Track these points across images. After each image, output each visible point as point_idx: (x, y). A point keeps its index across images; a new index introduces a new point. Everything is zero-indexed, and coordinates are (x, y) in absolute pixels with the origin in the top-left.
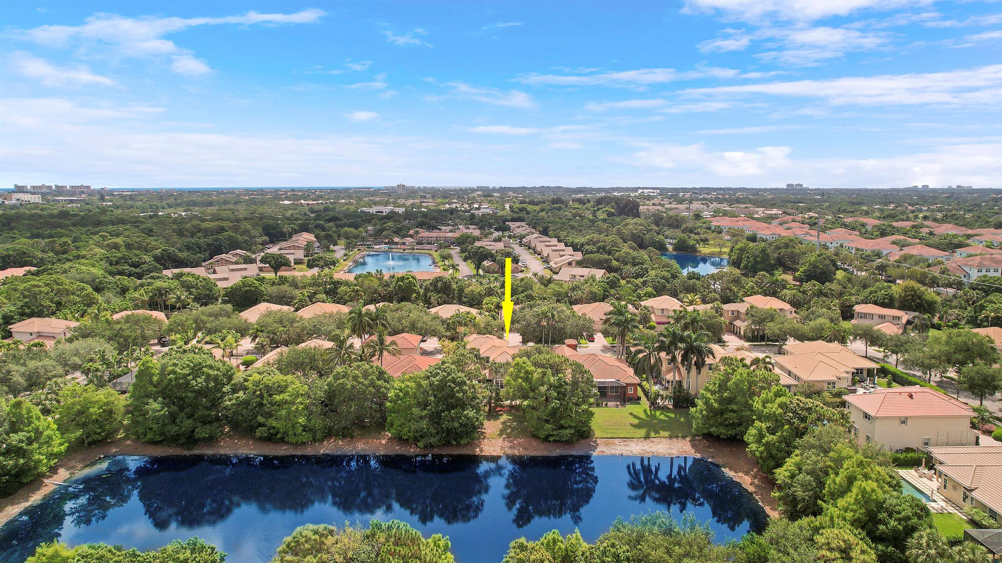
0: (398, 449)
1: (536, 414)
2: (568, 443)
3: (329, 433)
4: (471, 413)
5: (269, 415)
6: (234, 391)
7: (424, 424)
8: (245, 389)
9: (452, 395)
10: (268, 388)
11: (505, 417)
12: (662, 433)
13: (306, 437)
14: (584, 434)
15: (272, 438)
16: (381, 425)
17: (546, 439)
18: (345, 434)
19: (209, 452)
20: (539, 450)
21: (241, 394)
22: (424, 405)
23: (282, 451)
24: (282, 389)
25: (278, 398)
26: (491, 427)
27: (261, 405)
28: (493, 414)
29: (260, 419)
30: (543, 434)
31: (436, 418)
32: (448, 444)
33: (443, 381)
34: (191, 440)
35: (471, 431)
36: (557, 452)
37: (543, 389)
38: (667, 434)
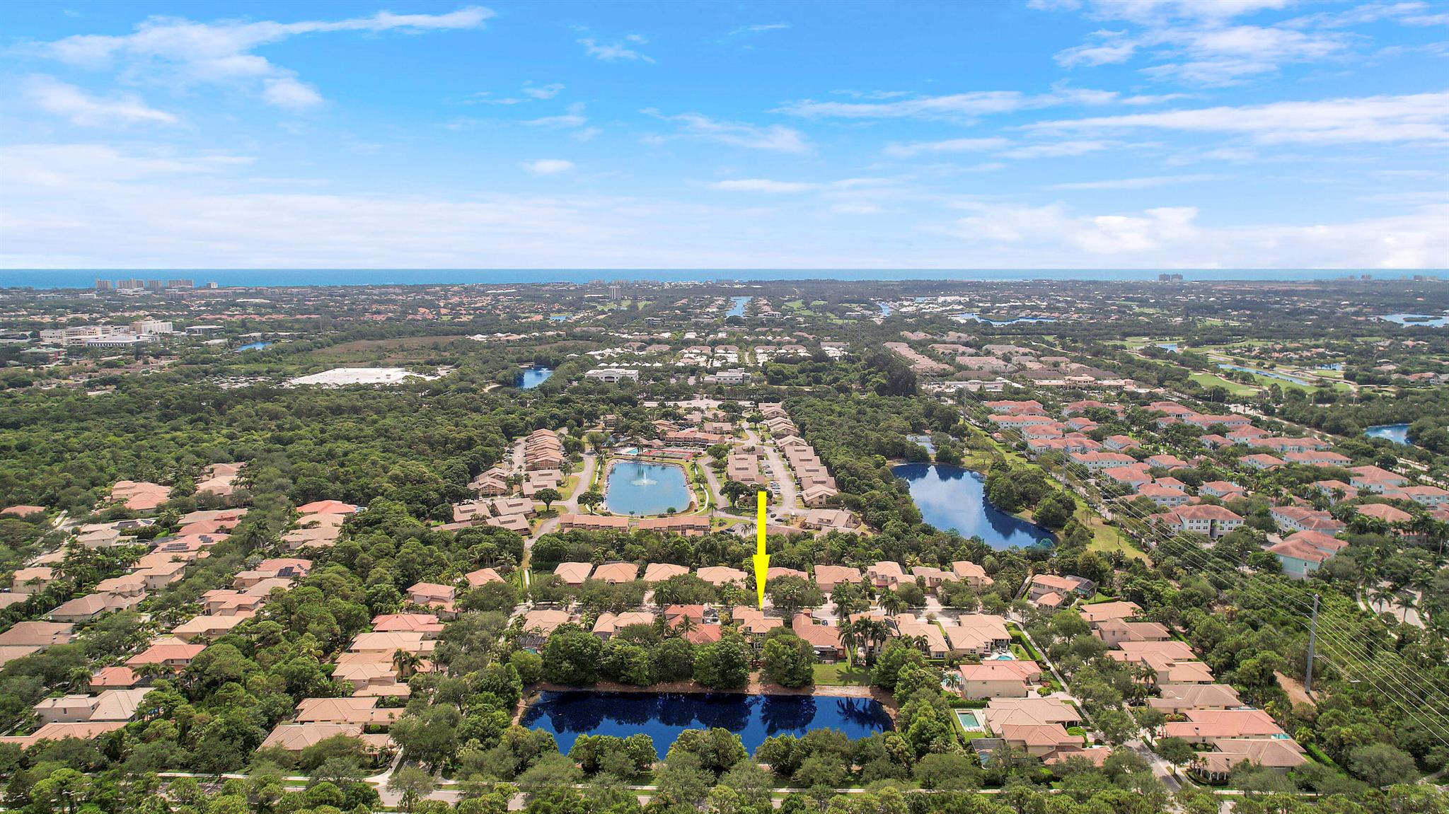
0: (699, 690)
1: (780, 671)
2: (799, 688)
3: (661, 679)
4: (742, 671)
5: (626, 670)
6: (606, 655)
7: (716, 677)
8: (612, 654)
9: (732, 660)
10: (626, 654)
11: (761, 670)
12: (855, 683)
13: (648, 682)
14: (808, 682)
15: (629, 682)
16: (689, 676)
17: (785, 686)
18: (670, 680)
19: (592, 690)
20: (781, 692)
21: (610, 657)
22: (716, 665)
23: (634, 690)
24: (634, 655)
25: (633, 660)
26: (753, 676)
27: (623, 663)
28: (755, 668)
29: (622, 672)
30: (784, 683)
31: (723, 674)
32: (730, 688)
33: (728, 653)
34: (582, 683)
35: (743, 681)
36: (791, 693)
37: (784, 657)
38: (857, 683)
